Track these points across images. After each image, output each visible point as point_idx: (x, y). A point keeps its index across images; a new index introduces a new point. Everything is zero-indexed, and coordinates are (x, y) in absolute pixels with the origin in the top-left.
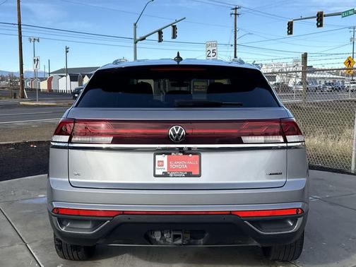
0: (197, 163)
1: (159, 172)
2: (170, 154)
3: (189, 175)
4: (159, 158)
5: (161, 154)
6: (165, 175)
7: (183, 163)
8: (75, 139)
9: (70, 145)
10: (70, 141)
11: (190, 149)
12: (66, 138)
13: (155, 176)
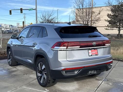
0: (97, 52)
1: (90, 55)
2: (91, 50)
3: (96, 55)
4: (89, 51)
5: (90, 50)
6: (91, 55)
7: (94, 52)
8: (69, 47)
9: (67, 49)
10: (67, 48)
11: (95, 48)
12: (66, 47)
13: (89, 56)
